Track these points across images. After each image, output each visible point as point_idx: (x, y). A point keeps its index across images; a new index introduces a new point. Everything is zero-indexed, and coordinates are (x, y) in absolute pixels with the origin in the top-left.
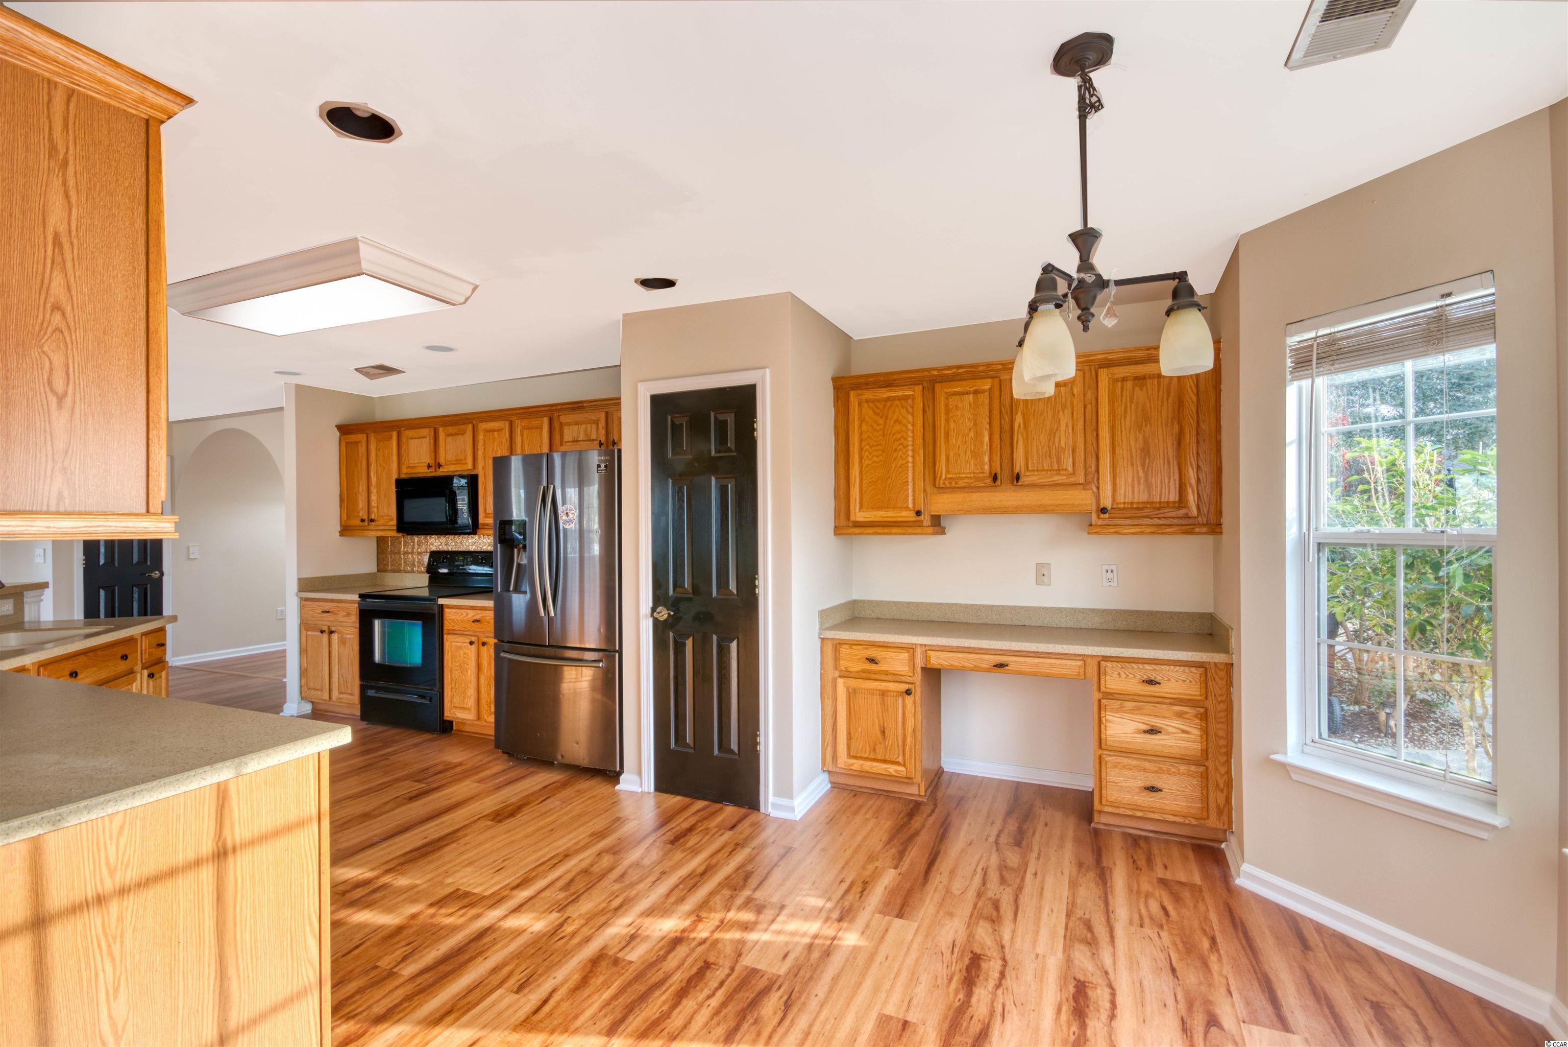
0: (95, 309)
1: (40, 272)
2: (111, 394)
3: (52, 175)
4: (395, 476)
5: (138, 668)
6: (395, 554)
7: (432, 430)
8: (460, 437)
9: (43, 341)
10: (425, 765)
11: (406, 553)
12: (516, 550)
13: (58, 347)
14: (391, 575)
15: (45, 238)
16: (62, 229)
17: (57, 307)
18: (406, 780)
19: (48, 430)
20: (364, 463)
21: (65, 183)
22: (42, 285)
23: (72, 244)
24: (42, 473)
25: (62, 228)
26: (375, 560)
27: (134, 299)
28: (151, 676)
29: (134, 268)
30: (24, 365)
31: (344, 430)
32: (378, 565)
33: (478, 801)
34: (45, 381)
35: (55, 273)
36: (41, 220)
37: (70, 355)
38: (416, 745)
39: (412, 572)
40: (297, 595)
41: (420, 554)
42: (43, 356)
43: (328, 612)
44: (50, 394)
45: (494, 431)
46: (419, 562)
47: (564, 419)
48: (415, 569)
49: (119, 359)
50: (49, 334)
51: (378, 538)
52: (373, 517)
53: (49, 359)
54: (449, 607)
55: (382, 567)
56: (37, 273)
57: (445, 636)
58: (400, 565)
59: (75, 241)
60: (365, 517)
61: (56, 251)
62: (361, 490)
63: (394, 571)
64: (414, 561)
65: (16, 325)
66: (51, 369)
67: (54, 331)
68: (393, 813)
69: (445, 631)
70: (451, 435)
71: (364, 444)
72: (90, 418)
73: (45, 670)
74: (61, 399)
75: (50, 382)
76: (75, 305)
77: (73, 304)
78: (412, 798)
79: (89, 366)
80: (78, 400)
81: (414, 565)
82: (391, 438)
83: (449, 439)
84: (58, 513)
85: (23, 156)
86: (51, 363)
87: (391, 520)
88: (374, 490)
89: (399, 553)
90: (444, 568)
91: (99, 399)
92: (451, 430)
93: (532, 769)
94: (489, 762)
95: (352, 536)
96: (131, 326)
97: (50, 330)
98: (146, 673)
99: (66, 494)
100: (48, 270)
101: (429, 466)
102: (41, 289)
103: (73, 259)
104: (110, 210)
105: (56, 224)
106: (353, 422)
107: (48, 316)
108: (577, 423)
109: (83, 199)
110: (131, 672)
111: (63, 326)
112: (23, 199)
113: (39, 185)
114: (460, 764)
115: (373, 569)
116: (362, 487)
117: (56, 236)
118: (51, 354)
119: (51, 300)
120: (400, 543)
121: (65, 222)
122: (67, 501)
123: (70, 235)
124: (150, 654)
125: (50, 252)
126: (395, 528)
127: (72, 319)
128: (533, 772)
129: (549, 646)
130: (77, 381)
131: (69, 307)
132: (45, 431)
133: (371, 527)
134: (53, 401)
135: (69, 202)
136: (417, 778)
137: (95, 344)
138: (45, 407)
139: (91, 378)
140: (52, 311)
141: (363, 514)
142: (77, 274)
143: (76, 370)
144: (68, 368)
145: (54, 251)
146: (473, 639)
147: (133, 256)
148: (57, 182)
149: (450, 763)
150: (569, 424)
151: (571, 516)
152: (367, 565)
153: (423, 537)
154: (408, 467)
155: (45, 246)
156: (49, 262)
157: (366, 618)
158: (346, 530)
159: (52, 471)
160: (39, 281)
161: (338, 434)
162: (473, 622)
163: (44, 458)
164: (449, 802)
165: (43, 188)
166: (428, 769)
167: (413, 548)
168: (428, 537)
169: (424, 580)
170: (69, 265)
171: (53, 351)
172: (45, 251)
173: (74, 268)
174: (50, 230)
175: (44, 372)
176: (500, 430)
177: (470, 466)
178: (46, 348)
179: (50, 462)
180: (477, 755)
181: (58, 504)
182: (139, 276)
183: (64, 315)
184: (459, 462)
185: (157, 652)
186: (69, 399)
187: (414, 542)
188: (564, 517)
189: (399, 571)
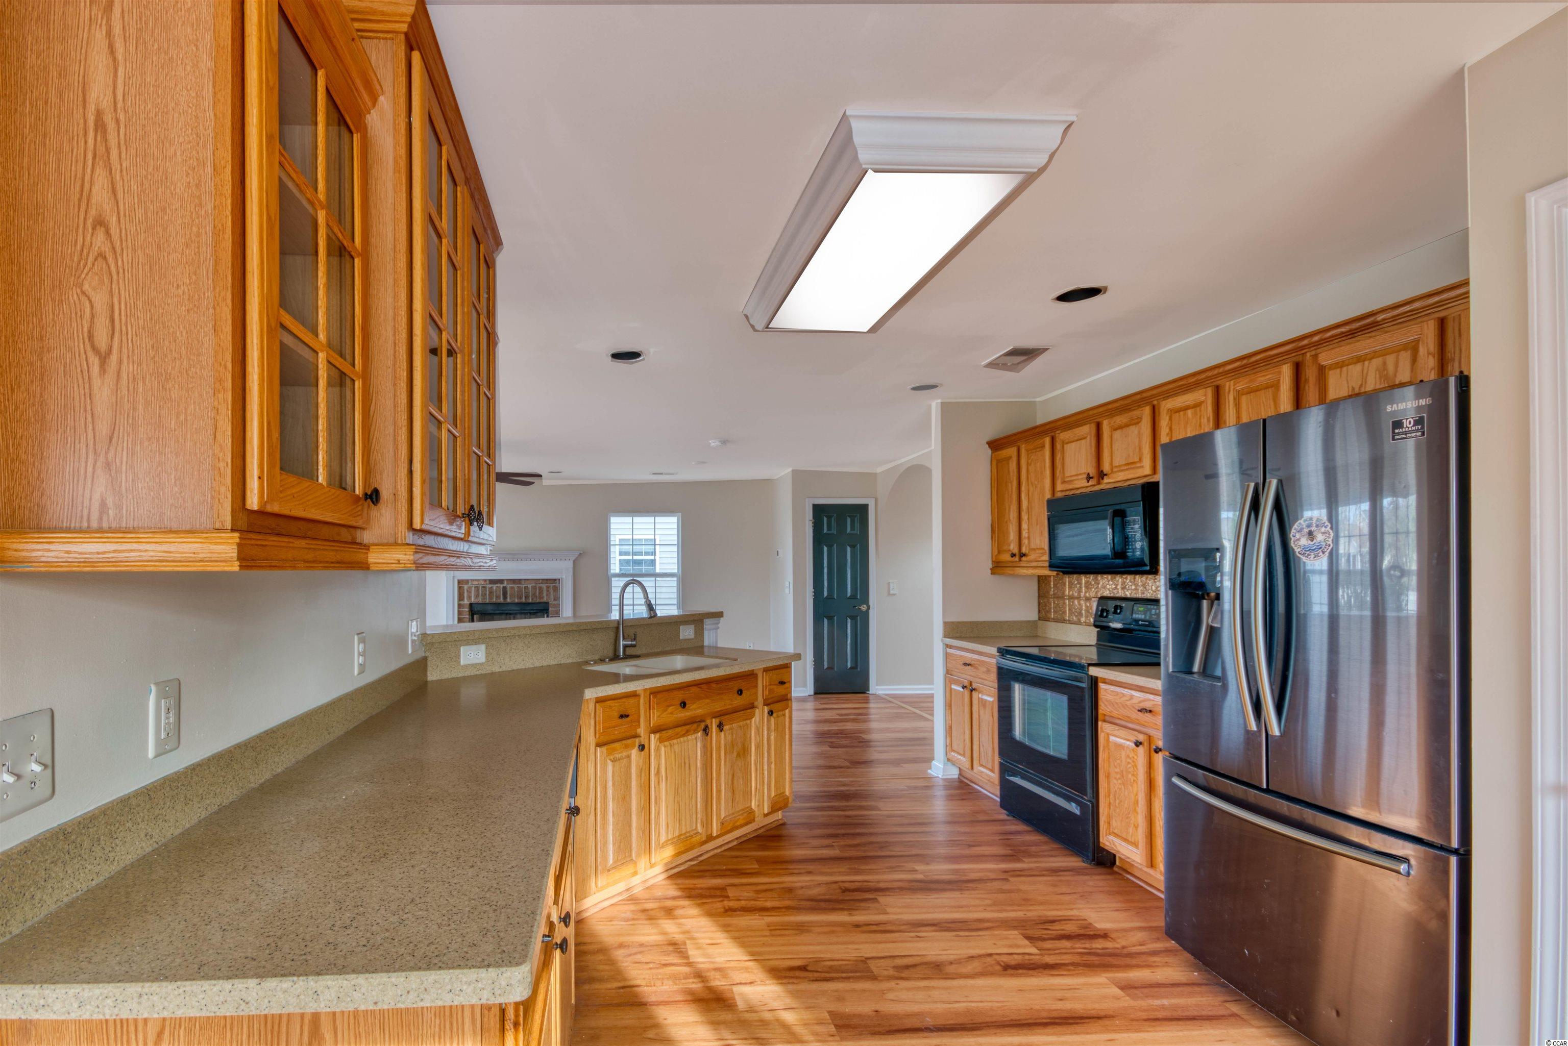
0: (146, 213)
1: (79, 175)
2: (167, 343)
3: (93, 27)
4: (1048, 496)
5: (760, 701)
6: (1058, 598)
7: (1093, 426)
8: (1133, 428)
9: (83, 276)
10: (1052, 914)
11: (1071, 598)
12: (1205, 603)
13: (102, 281)
14: (1053, 624)
15: (85, 122)
16: (106, 104)
17: (100, 222)
18: (1015, 928)
19: (89, 408)
20: (1015, 483)
21: (109, 34)
22: (82, 194)
23: (117, 121)
24: (82, 472)
25: (105, 102)
26: (1036, 604)
27: (198, 186)
28: (771, 713)
29: (197, 135)
30: (61, 316)
31: (995, 445)
32: (1039, 611)
33: (1107, 1030)
34: (86, 335)
35: (98, 171)
36: (80, 99)
37: (116, 291)
38: (1055, 871)
39: (1079, 623)
40: (942, 641)
41: (1088, 599)
42: (83, 298)
43: (969, 665)
44: (90, 353)
45: (1187, 408)
46: (1087, 611)
47: (1326, 357)
48: (1083, 620)
49: (178, 287)
50: (89, 264)
51: (1039, 577)
52: (1024, 550)
53: (90, 301)
54: (1105, 681)
55: (1044, 616)
56: (76, 175)
57: (1100, 723)
58: (1064, 612)
59: (122, 117)
60: (1016, 551)
61: (99, 138)
62: (1011, 518)
63: (1056, 620)
64: (1081, 609)
65: (52, 259)
66: (93, 316)
67: (96, 259)
68: (970, 982)
69: (1100, 717)
70: (1121, 427)
71: (1015, 459)
72: (141, 384)
73: (655, 697)
74: (104, 359)
75: (91, 337)
76: (122, 213)
77: (118, 213)
78: (1012, 968)
79: (140, 304)
80: (125, 361)
81: (1080, 614)
82: (1044, 446)
83: (1117, 434)
84: (100, 530)
85: (61, 13)
86: (92, 307)
87: (1044, 554)
88: (1025, 517)
89: (1062, 597)
90: (1117, 621)
91: (152, 353)
92: (1120, 420)
93: (1235, 1008)
94: (1154, 953)
95: (1002, 574)
96: (195, 229)
97: (91, 259)
98: (766, 709)
99: (110, 501)
100: (89, 170)
101: (1089, 478)
102: (80, 200)
103: (119, 144)
104: (166, 53)
105: (98, 97)
106: (1002, 435)
107: (88, 238)
108: (1359, 360)
109: (132, 49)
110: (752, 707)
111: (107, 249)
112: (60, 75)
113: (79, 48)
114: (1105, 936)
115: (1033, 615)
116: (1013, 515)
117: (99, 114)
118: (91, 293)
119: (93, 212)
120: (1064, 584)
121: (109, 92)
122: (111, 512)
123: (115, 110)
124: (771, 691)
125: (91, 141)
126: (1047, 564)
127: (117, 235)
128: (1233, 1015)
129: (1267, 791)
130: (124, 328)
131: (114, 219)
132: (85, 411)
133: (1023, 564)
134: (95, 361)
135: (115, 60)
136: (1030, 933)
137: (147, 268)
138: (86, 374)
139: (141, 322)
140: (94, 229)
141: (1014, 548)
142: (124, 165)
143: (123, 313)
144: (113, 311)
145: (95, 140)
146: (1141, 738)
147: (197, 117)
148: (100, 35)
149: (1089, 926)
150: (1340, 365)
151: (1320, 537)
152: (1027, 612)
153: (1092, 577)
154: (1063, 482)
155: (85, 134)
156: (90, 156)
157: (1006, 678)
158: (997, 567)
159: (94, 468)
160: (78, 189)
161: (989, 452)
162: (1139, 711)
163: (84, 451)
164: (1060, 1005)
165: (83, 51)
166: (1053, 922)
167: (1080, 591)
168: (1099, 577)
169: (1089, 636)
170: (114, 153)
171: (94, 289)
172: (86, 142)
173: (120, 158)
174: (92, 108)
175: (84, 322)
176: (1197, 405)
177: (1147, 470)
178: (86, 287)
179: (91, 456)
180: (1141, 929)
181: (100, 519)
182: (204, 147)
183: (108, 232)
184: (1130, 465)
185: (780, 690)
186: (114, 358)
187: (1080, 584)
188: (1304, 541)
189: (1063, 621)
